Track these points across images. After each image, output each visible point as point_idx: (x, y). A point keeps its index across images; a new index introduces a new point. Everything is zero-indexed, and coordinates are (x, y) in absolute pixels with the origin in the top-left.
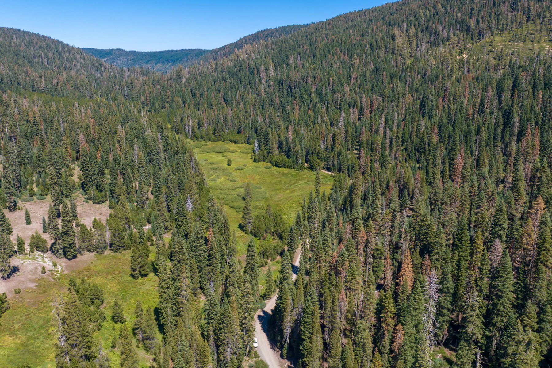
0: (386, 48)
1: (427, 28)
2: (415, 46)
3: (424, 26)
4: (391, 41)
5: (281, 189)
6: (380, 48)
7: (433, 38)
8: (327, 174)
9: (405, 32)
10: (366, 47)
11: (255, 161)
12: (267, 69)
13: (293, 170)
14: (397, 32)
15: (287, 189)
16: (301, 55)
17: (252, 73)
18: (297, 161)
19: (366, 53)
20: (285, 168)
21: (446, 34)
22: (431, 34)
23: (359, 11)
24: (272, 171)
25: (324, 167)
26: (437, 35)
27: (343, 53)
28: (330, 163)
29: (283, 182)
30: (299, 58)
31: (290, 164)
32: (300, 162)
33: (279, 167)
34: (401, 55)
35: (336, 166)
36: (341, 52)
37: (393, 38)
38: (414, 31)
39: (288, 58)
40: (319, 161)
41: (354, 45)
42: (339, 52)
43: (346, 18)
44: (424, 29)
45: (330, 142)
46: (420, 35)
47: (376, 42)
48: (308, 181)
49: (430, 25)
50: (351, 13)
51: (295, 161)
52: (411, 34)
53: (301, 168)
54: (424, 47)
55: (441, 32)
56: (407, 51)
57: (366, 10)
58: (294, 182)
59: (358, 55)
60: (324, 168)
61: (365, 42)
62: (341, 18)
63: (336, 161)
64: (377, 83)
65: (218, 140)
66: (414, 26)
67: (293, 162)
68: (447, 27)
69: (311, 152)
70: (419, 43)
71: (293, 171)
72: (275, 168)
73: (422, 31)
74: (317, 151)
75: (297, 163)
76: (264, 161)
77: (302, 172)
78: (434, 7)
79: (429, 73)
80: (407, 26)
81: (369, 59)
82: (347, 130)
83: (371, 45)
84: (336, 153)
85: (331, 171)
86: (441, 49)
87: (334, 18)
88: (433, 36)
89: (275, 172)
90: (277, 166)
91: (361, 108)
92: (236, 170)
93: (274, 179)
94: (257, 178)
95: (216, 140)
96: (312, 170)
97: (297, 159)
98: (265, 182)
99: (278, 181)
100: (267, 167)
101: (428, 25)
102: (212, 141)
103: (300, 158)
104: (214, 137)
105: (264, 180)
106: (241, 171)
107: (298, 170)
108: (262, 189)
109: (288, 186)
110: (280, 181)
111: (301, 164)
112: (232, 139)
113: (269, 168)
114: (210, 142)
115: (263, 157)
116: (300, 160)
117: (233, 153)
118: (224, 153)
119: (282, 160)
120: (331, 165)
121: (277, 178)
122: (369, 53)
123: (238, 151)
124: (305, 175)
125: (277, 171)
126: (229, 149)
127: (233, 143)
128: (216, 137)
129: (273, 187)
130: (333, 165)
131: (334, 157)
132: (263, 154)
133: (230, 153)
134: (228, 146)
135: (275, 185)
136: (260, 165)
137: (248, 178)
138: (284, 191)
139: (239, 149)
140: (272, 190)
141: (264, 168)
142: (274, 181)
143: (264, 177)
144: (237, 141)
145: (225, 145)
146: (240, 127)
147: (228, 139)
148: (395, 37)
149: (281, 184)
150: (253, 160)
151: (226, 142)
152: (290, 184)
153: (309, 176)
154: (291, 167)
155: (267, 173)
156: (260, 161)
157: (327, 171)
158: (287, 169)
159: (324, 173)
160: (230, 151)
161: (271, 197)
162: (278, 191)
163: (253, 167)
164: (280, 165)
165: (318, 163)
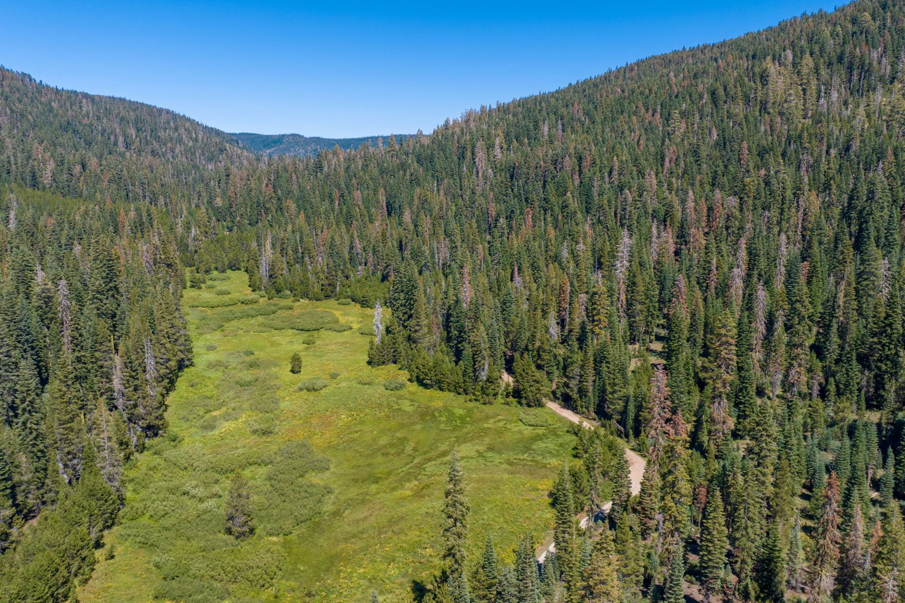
0: (747, 100)
1: (840, 59)
2: (815, 95)
3: (833, 54)
4: (759, 84)
5: (389, 474)
6: (733, 99)
7: (855, 78)
8: (561, 419)
9: (790, 67)
10: (701, 97)
11: (369, 363)
12: (490, 147)
13: (462, 398)
14: (772, 68)
15: (409, 477)
16: (565, 120)
17: (462, 157)
18: (475, 371)
19: (700, 111)
20: (441, 389)
21: (889, 67)
22: (850, 68)
24: (401, 398)
25: (554, 393)
26: (866, 70)
27: (650, 112)
28: (573, 383)
29: (409, 449)
30: (560, 126)
31: (455, 378)
32: (483, 376)
33: (426, 386)
34: (781, 114)
35: (590, 394)
36: (647, 110)
37: (764, 78)
38: (811, 64)
39: (536, 127)
40: (538, 374)
41: (676, 96)
42: (643, 110)
43: (666, 61)
44: (835, 60)
45: (579, 316)
46: (824, 72)
47: (725, 89)
48: (490, 449)
49: (848, 51)
50: (675, 52)
51: (471, 370)
52: (805, 71)
53: (487, 391)
54: (835, 95)
55: (875, 63)
56: (795, 103)
57: (705, 47)
58: (443, 447)
59: (683, 114)
60: (554, 396)
61: (700, 88)
62: (655, 61)
63: (591, 379)
64: (726, 167)
65: (327, 297)
66: (811, 54)
67: (465, 374)
68: (890, 52)
69: (522, 344)
70: (823, 88)
71: (458, 404)
72: (414, 387)
73: (830, 65)
74: (538, 344)
75: (476, 379)
76: (395, 362)
77: (487, 408)
79: (856, 145)
80: (795, 56)
81: (707, 122)
82: (634, 283)
83: (713, 93)
84: (590, 353)
85: (574, 409)
86: (879, 98)
87: (643, 61)
88: (855, 72)
89: (407, 406)
90: (421, 382)
91: (682, 227)
92: (301, 390)
93: (390, 430)
94: (341, 423)
95: (322, 297)
96: (519, 403)
97: (474, 365)
98: (354, 440)
99: (399, 439)
100: (393, 386)
101: (842, 53)
102: (310, 299)
103: (484, 365)
104: (317, 288)
105: (356, 432)
106: (311, 396)
107: (476, 400)
108: (327, 474)
109: (416, 467)
110: (403, 441)
111: (488, 380)
112: (359, 294)
113: (396, 388)
114: (307, 301)
115: (394, 351)
116: (483, 369)
117: (340, 331)
118: (315, 332)
119: (434, 367)
120: (576, 389)
121: (402, 426)
122: (708, 109)
123: (355, 326)
124: (492, 421)
125: (412, 401)
126: (337, 322)
127: (358, 306)
128: (322, 290)
129: (369, 465)
130: (582, 392)
131: (582, 367)
132: (394, 343)
133: (330, 332)
134: (337, 314)
135: (380, 459)
136: (377, 376)
137: (315, 421)
138: (394, 489)
139: (361, 322)
140: (355, 481)
141: (383, 388)
142: (383, 441)
143: (362, 423)
144: (366, 301)
145: (336, 309)
146: (387, 267)
147: (349, 294)
148: (767, 76)
149: (399, 454)
150: (367, 359)
151: (344, 300)
152: (428, 456)
153: (501, 424)
154: (458, 389)
155: (380, 406)
156: (384, 363)
157: (564, 407)
158: (446, 393)
159: (554, 414)
160: (336, 327)
161: (336, 514)
162: (374, 487)
163: (355, 384)
164: (429, 382)
165: (537, 381)
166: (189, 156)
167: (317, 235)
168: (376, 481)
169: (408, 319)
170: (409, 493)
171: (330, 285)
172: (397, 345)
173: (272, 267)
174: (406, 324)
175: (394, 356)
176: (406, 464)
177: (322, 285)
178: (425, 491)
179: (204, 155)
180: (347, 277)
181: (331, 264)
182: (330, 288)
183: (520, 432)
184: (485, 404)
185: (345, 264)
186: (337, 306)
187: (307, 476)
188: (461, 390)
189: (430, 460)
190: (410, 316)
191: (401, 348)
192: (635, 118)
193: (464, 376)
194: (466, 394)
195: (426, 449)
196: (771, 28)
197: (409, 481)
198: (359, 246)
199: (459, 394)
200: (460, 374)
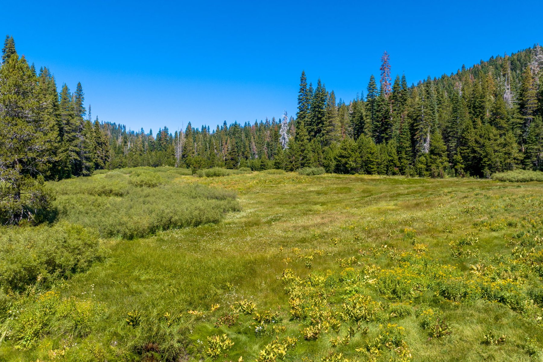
5: (339, 201)
18: (414, 142)
20: (369, 173)
31: (385, 157)
32: (426, 148)
33: (348, 173)
51: (408, 144)
67: (400, 149)
74: (488, 115)
75: (416, 154)
92: (200, 176)
94: (249, 184)
97: (413, 135)
103: (426, 134)
106: (211, 178)
107: (420, 176)
111: (432, 152)
115: (303, 159)
116: (425, 141)
119: (359, 148)
128: (226, 163)
129: (301, 198)
142: (314, 189)
149: (344, 193)
151: (243, 169)
154: (394, 168)
156: (292, 169)
158: (377, 175)
162: (320, 207)
164: (354, 165)
165: (505, 145)
171: (232, 159)
173: (185, 148)
177: (226, 160)
180: (247, 158)
184: (433, 177)
188: (396, 170)
193: (398, 152)
194: (403, 174)
199: (394, 174)
200: (394, 151)
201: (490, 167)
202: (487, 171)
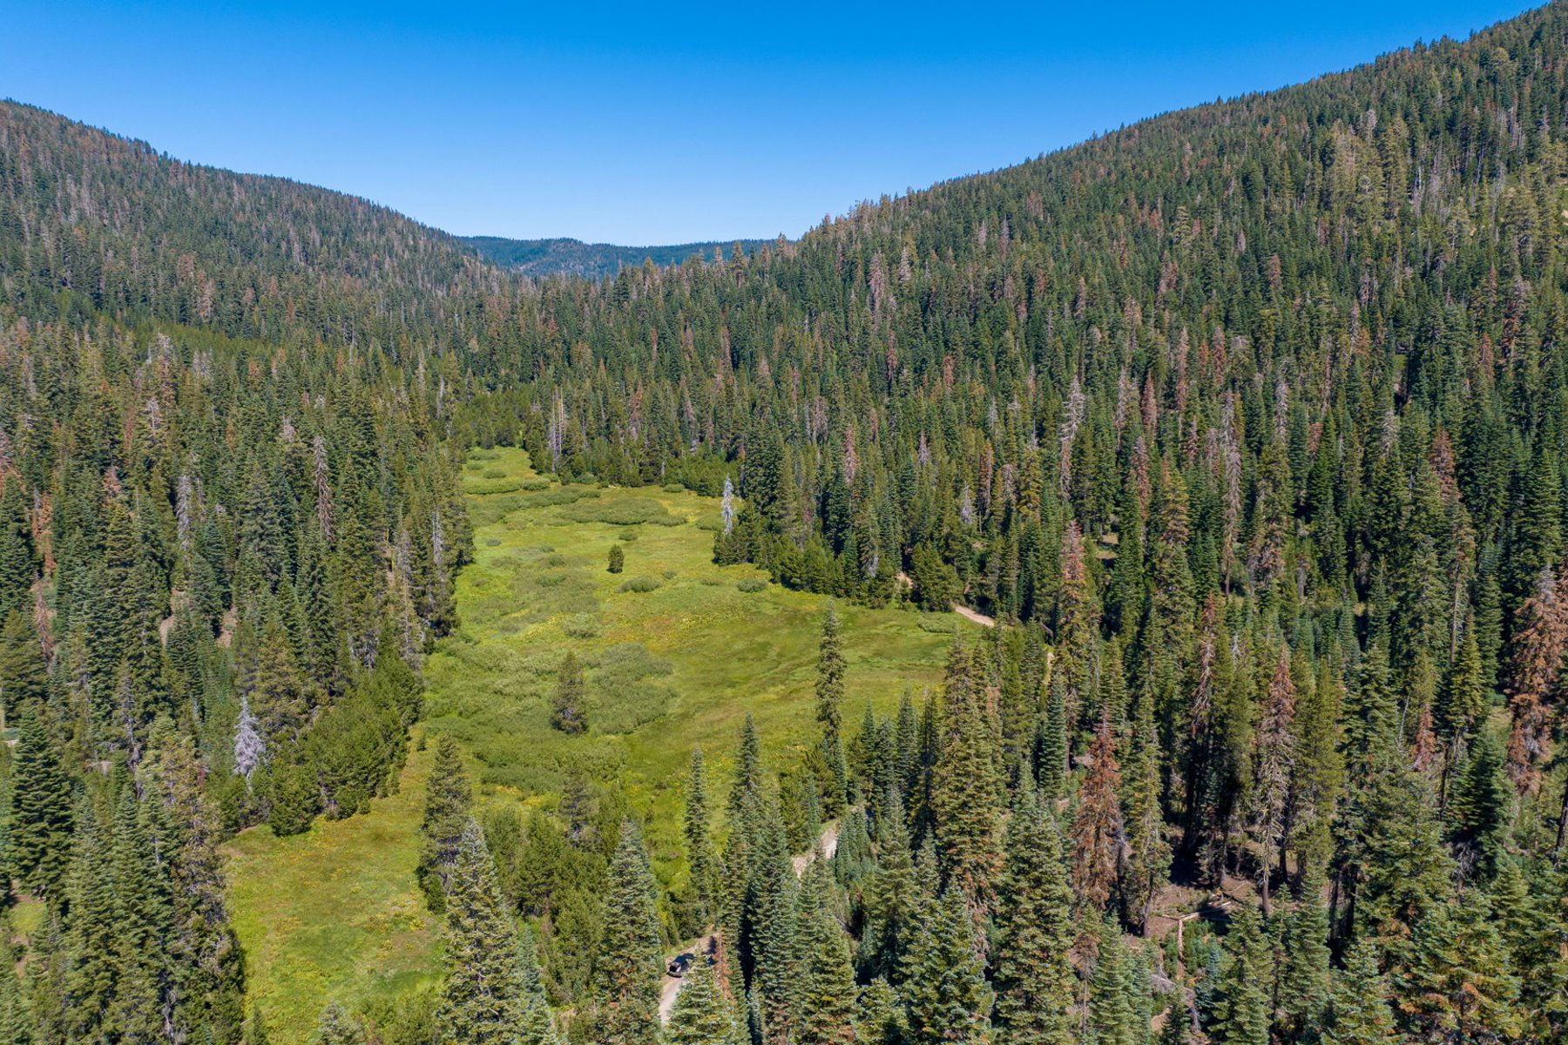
0: (1299, 189)
1: (1451, 124)
2: (1404, 182)
3: (1440, 116)
4: (1319, 164)
5: (748, 679)
6: (1278, 188)
7: (1472, 154)
8: (973, 625)
9: (1370, 137)
10: (1227, 185)
11: (716, 561)
12: (894, 262)
13: (842, 601)
15: (773, 682)
16: (1015, 220)
17: (849, 278)
18: (860, 565)
19: (1224, 206)
20: (815, 591)
21: (1524, 138)
22: (1465, 141)
23: (1231, 102)
24: (760, 600)
25: (967, 596)
26: (1487, 141)
27: (1147, 208)
28: (991, 580)
29: (773, 654)
30: (1006, 230)
31: (833, 575)
32: (871, 571)
33: (793, 587)
34: (1350, 212)
35: (1013, 593)
36: (1141, 206)
37: (1326, 156)
38: (1405, 133)
39: (968, 230)
40: (945, 569)
41: (1189, 184)
42: (1135, 205)
43: (1187, 121)
44: (1441, 126)
45: (1005, 492)
46: (1424, 146)
47: (1266, 172)
48: (878, 654)
49: (1462, 112)
50: (1205, 106)
51: (855, 565)
52: (1391, 143)
53: (876, 593)
54: (1436, 184)
55: (1502, 133)
56: (1373, 199)
57: (1254, 97)
59: (1196, 212)
60: (968, 601)
61: (1227, 170)
62: (1169, 121)
63: (1014, 573)
64: (1246, 293)
65: (648, 482)
66: (1406, 117)
67: (847, 569)
68: (1527, 114)
69: (926, 532)
70: (1420, 170)
71: (839, 608)
72: (778, 588)
73: (1433, 134)
74: (946, 530)
75: (862, 576)
76: (751, 561)
77: (876, 614)
78: (1483, 62)
79: (1447, 260)
80: (1381, 118)
81: (1233, 224)
82: (1082, 452)
83: (1246, 180)
84: (1014, 538)
85: (992, 614)
86: (1503, 188)
87: (1149, 122)
88: (1472, 146)
89: (768, 609)
90: (787, 582)
92: (625, 590)
93: (747, 634)
94: (682, 627)
95: (641, 481)
96: (920, 608)
97: (860, 557)
98: (702, 645)
99: (759, 644)
100: (749, 586)
101: (1454, 114)
102: (623, 485)
103: (872, 557)
104: (633, 469)
105: (704, 636)
106: (640, 597)
107: (861, 604)
108: (670, 678)
109: (782, 672)
110: (765, 646)
111: (878, 577)
112: (695, 477)
113: (754, 589)
114: (619, 488)
115: (750, 545)
116: (872, 563)
117: (670, 526)
118: (636, 526)
119: (805, 561)
120: (994, 587)
121: (762, 631)
122: (1237, 204)
123: (692, 520)
124: (881, 627)
125: (775, 603)
126: (665, 513)
127: (694, 494)
128: (640, 472)
129: (722, 670)
130: (1002, 590)
131: (1003, 557)
132: (750, 535)
133: (656, 527)
134: (665, 504)
135: (735, 664)
136: (727, 577)
137: (647, 624)
138: (754, 693)
139: (699, 514)
140: (706, 685)
141: (736, 589)
142: (739, 645)
143: (710, 626)
144: (706, 486)
145: (661, 498)
146: (735, 440)
147: (681, 477)
148: (1332, 152)
149: (760, 660)
150: (713, 556)
151: (673, 487)
152: (797, 661)
153: (894, 630)
154: (839, 590)
155: (733, 608)
156: (735, 560)
157: (980, 613)
158: (822, 596)
159: (964, 619)
160: (664, 519)
161: (685, 716)
162: (729, 692)
163: (697, 584)
164: (798, 581)
165: (943, 578)
166: (406, 275)
167: (628, 395)
168: (732, 685)
169: (769, 503)
170: (773, 696)
171: (652, 464)
172: (754, 537)
173: (568, 439)
174: (766, 510)
175: (750, 552)
176: (770, 669)
177: (641, 465)
178: (793, 695)
179: (428, 274)
180: (677, 455)
181: (654, 435)
182: (652, 469)
183: (919, 639)
184: (873, 608)
185: (673, 436)
186: (663, 494)
187: (645, 679)
188: (841, 592)
189: (799, 665)
190: (773, 499)
191: (760, 540)
192: (1121, 217)
193: (845, 572)
194: (849, 596)
195: (795, 654)
196: (1362, 67)
197: (774, 685)
198: (692, 411)
199: (839, 596)
200: (841, 570)
201: (928, 601)
202: (925, 605)
